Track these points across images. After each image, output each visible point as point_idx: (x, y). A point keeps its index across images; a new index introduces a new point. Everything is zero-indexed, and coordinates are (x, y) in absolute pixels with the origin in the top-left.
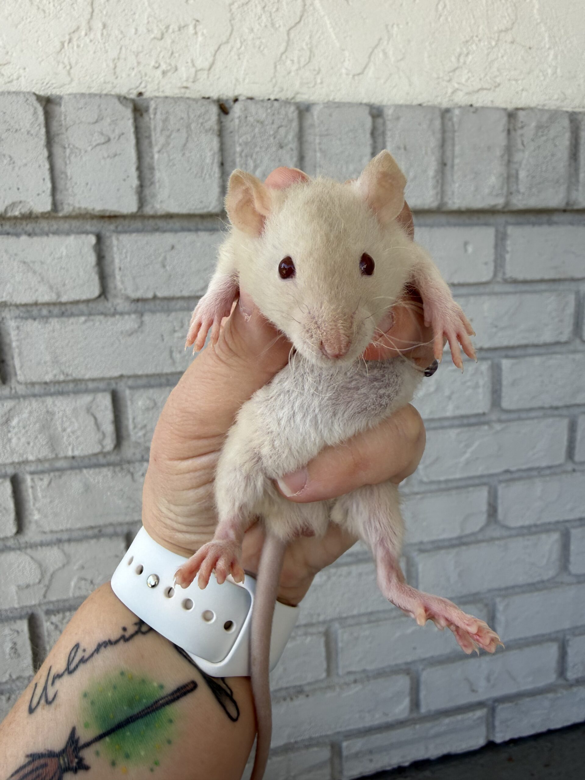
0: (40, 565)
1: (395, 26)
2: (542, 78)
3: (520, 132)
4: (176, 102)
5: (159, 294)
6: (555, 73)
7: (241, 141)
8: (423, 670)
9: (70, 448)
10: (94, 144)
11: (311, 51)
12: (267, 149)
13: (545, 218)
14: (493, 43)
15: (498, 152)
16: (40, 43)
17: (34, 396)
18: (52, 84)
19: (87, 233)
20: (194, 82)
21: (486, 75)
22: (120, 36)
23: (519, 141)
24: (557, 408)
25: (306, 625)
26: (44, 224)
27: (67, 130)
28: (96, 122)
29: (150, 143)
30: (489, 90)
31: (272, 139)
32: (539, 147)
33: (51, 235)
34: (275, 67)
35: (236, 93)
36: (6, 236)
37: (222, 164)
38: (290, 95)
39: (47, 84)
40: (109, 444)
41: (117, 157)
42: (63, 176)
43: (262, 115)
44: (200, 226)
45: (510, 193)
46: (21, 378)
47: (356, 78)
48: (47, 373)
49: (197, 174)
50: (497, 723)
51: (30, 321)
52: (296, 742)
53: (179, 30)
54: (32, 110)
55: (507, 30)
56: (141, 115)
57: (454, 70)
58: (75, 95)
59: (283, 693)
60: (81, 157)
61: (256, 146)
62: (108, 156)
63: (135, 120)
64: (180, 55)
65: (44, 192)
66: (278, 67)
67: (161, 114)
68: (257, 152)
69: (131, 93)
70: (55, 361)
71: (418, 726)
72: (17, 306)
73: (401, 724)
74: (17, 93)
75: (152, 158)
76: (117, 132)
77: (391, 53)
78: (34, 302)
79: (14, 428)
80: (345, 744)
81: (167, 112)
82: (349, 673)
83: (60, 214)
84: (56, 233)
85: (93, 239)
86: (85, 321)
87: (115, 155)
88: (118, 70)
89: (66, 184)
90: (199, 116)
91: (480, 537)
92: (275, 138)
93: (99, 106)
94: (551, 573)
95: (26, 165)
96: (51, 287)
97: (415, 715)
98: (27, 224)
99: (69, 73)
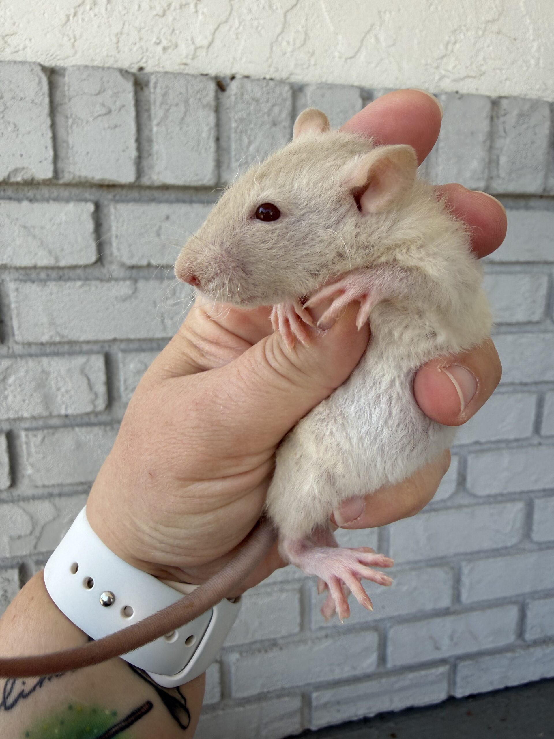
0: (32, 518)
1: (387, 13)
2: (525, 68)
3: (502, 119)
4: (175, 78)
5: (154, 262)
6: (537, 64)
7: (236, 117)
8: (391, 627)
9: (63, 407)
10: (96, 115)
11: (306, 34)
12: (261, 126)
13: (522, 203)
14: (480, 33)
15: (481, 137)
16: (46, 15)
17: (31, 355)
18: (57, 56)
19: (86, 201)
20: (193, 59)
21: (472, 64)
22: (124, 12)
23: (501, 128)
24: (526, 384)
25: (282, 582)
26: (45, 191)
27: (70, 100)
28: (98, 94)
29: (149, 116)
30: (474, 78)
31: (266, 116)
32: (520, 134)
33: (51, 202)
34: (271, 49)
35: (234, 71)
36: (7, 202)
37: (218, 139)
38: (284, 75)
39: (52, 55)
40: (101, 404)
41: (117, 129)
42: (65, 145)
43: (258, 93)
44: (194, 198)
45: (491, 178)
46: (18, 338)
47: (348, 61)
48: (43, 334)
49: (194, 147)
50: (458, 680)
51: (29, 284)
52: (269, 692)
53: (181, 7)
54: (37, 79)
55: (494, 21)
56: (142, 89)
57: (442, 57)
58: (78, 67)
59: (258, 646)
60: (83, 128)
61: (250, 122)
62: (109, 128)
63: (136, 93)
64: (180, 32)
65: (46, 159)
66: (274, 48)
67: (161, 88)
68: (252, 129)
69: (133, 68)
70: (52, 323)
71: (384, 680)
72: (17, 269)
73: (367, 677)
74: (23, 63)
75: (151, 130)
76: (118, 104)
77: (382, 38)
78: (33, 265)
79: (10, 386)
80: (314, 695)
81: (167, 87)
82: (321, 628)
83: (61, 182)
84: (56, 199)
85: (91, 207)
86: (82, 285)
87: (116, 127)
88: (121, 45)
89: (67, 153)
90: (198, 92)
91: (449, 504)
92: (269, 115)
93: (102, 78)
94: (514, 540)
95: (29, 133)
96: (50, 252)
97: (381, 670)
98: (28, 191)
99: (73, 46)
